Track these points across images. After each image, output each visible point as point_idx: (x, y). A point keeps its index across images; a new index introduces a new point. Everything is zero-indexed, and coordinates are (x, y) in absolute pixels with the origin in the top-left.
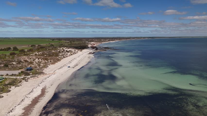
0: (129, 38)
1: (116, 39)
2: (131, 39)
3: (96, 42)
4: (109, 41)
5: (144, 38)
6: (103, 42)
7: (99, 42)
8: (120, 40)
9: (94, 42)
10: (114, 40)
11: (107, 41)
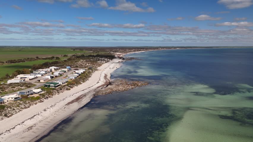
0: (157, 48)
1: (142, 50)
2: (159, 49)
3: (121, 52)
4: (134, 51)
5: (175, 48)
6: (128, 52)
7: (124, 52)
8: (146, 50)
9: (119, 52)
10: (139, 51)
11: (132, 52)
